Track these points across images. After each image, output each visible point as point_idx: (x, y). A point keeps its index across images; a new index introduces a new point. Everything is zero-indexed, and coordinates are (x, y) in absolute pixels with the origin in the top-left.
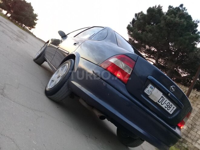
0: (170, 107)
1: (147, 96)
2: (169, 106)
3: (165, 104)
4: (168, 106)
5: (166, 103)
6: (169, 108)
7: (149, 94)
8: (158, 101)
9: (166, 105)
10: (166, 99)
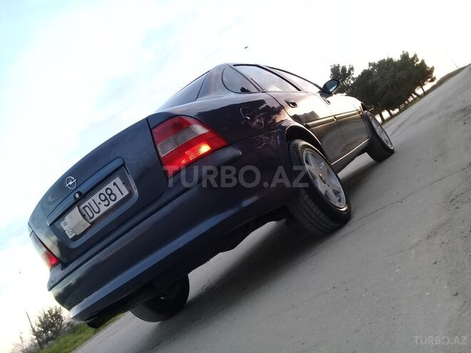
0: (110, 195)
1: (76, 238)
2: (108, 197)
3: (99, 204)
4: (106, 198)
5: (98, 201)
6: (113, 197)
7: (74, 234)
8: (91, 218)
9: (103, 203)
10: (90, 201)
